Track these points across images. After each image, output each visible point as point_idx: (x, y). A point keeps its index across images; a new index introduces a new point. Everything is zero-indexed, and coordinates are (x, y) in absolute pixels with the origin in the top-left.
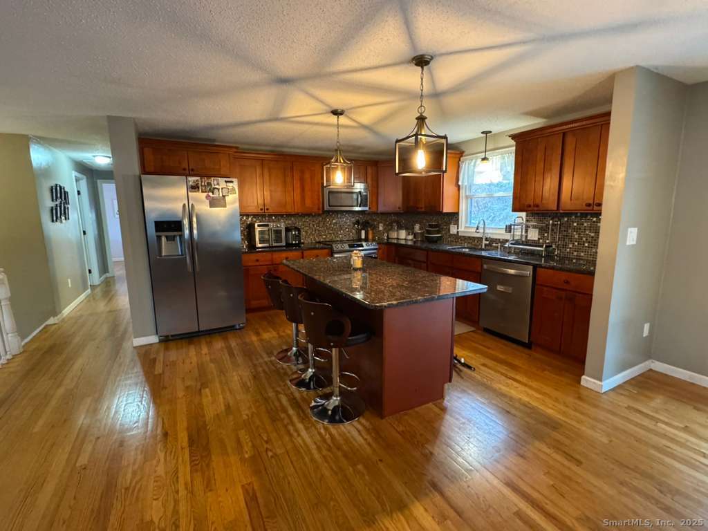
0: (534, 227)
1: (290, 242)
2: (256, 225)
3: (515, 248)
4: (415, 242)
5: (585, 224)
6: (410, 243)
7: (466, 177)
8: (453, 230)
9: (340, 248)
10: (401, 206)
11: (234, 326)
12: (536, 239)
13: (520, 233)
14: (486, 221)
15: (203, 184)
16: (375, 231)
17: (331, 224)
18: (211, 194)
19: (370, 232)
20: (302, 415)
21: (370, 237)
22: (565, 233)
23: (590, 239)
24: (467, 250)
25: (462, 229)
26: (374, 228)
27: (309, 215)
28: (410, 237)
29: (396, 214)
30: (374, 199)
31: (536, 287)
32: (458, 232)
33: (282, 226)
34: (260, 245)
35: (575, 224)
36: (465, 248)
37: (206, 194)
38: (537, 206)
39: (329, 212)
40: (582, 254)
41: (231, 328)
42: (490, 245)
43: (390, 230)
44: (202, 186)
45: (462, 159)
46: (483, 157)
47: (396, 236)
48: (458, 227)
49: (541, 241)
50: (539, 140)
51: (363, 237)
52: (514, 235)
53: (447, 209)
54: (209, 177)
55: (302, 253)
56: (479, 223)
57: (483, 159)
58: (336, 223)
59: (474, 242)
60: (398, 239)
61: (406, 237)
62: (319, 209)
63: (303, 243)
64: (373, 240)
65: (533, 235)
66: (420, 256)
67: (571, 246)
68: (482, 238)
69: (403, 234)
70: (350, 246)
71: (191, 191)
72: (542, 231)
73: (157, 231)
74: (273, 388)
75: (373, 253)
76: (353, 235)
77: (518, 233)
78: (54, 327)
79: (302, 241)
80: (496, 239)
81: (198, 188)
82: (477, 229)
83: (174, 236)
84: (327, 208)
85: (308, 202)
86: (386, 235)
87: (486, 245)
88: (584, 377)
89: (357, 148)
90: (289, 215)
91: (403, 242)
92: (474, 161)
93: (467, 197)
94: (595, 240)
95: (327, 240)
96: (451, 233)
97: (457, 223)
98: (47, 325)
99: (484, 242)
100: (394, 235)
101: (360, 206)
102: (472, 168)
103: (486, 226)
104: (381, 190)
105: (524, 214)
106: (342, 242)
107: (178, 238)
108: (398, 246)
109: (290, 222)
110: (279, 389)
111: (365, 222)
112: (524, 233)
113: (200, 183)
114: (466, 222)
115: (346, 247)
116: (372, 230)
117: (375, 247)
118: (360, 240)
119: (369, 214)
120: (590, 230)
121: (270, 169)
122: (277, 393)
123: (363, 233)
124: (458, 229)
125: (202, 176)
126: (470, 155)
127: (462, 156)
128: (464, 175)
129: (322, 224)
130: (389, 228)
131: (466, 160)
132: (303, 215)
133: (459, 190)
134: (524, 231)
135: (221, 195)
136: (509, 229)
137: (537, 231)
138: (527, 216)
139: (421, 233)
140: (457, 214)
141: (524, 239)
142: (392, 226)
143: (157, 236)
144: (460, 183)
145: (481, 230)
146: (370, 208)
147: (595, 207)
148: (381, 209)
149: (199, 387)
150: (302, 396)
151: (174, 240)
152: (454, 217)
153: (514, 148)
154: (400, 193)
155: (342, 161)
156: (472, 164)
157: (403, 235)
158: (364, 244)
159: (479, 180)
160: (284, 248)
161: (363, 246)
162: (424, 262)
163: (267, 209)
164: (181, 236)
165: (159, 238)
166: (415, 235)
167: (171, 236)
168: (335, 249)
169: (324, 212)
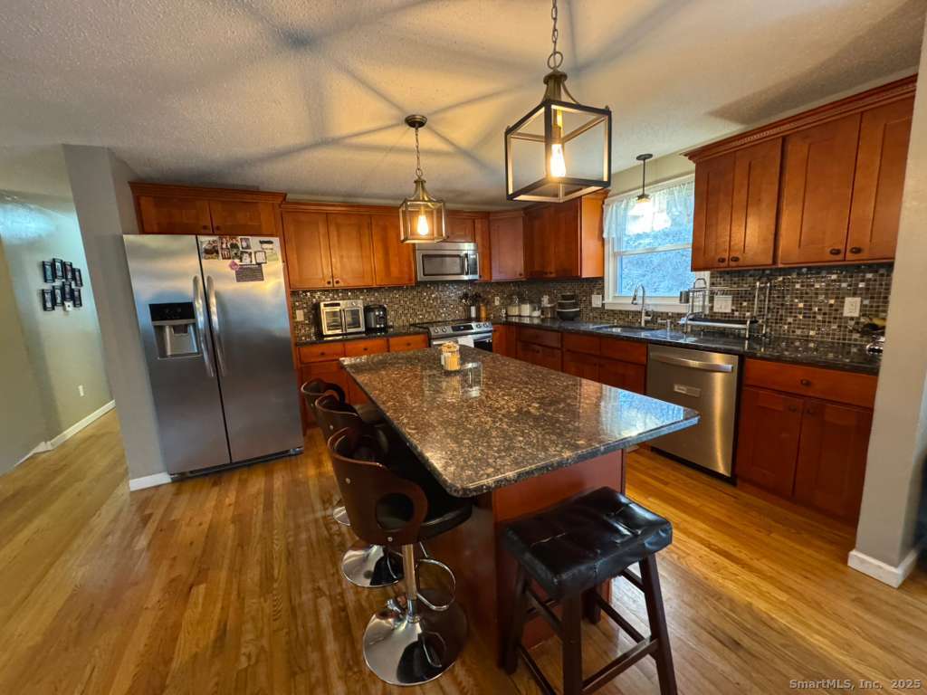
0: (724, 293)
1: (373, 326)
2: (322, 304)
3: (692, 326)
4: (543, 320)
5: (817, 286)
6: (536, 321)
7: (613, 226)
8: (596, 301)
9: (440, 333)
10: (523, 272)
11: (287, 451)
12: (729, 310)
13: (701, 303)
14: (646, 288)
15: (224, 246)
16: (489, 307)
17: (429, 299)
18: (237, 261)
19: (483, 308)
20: (348, 655)
21: (483, 315)
22: (780, 301)
23: (826, 309)
24: (619, 330)
25: (609, 300)
26: (488, 303)
27: (399, 288)
28: (537, 313)
29: (516, 283)
30: (486, 262)
31: (744, 388)
32: (603, 305)
33: (359, 304)
34: (330, 333)
35: (798, 286)
36: (616, 327)
37: (230, 261)
38: (736, 259)
39: (425, 283)
40: (812, 333)
41: (283, 455)
42: (653, 321)
43: (510, 304)
44: (222, 248)
45: (606, 201)
46: (641, 193)
47: (517, 313)
48: (603, 297)
49: (736, 314)
50: (738, 154)
51: (473, 315)
52: (693, 306)
53: (588, 271)
54: (233, 235)
55: (388, 340)
56: (636, 291)
57: (641, 197)
58: (436, 298)
59: (628, 318)
60: (520, 316)
61: (531, 313)
62: (410, 280)
63: (392, 327)
64: (488, 319)
65: (724, 305)
66: (552, 340)
67: (790, 320)
68: (640, 312)
69: (526, 309)
70: (454, 328)
71: (205, 258)
72: (738, 298)
73: (154, 319)
74: (314, 581)
75: (487, 337)
76: (459, 313)
77: (699, 304)
78: (44, 456)
79: (391, 324)
80: (662, 313)
81: (217, 252)
82: (635, 299)
83: (186, 326)
84: (421, 277)
85: (395, 270)
86: (504, 311)
87: (646, 322)
88: (853, 553)
89: (459, 195)
90: (370, 290)
91: (527, 321)
92: (625, 201)
93: (615, 255)
94: (836, 310)
95: (425, 321)
96: (594, 305)
97: (601, 291)
98: (35, 454)
99: (644, 318)
100: (514, 311)
101: (467, 274)
102: (622, 212)
103: (647, 294)
104: (494, 252)
105: (706, 275)
106: (445, 323)
107: (191, 328)
108: (521, 326)
109: (371, 299)
110: (322, 584)
111: (476, 295)
112: (707, 303)
113: (219, 245)
114: (615, 290)
115: (449, 330)
116: (486, 305)
117: (489, 329)
118: (470, 320)
119: (480, 284)
120: (826, 294)
121: (338, 227)
122: (318, 592)
123: (473, 309)
124: (603, 299)
125: (221, 235)
126: (618, 194)
127: (606, 197)
128: (610, 223)
129: (416, 301)
130: (508, 302)
131: (613, 201)
132: (391, 289)
133: (603, 245)
134: (707, 299)
135: (254, 262)
136: (685, 298)
137: (729, 298)
138: (712, 277)
139: (550, 308)
140: (602, 279)
141: (707, 312)
142: (511, 299)
143: (155, 327)
144: (605, 235)
145: (639, 301)
146: (480, 276)
147: (848, 254)
148: (496, 277)
149: (191, 580)
150: (358, 601)
151: (186, 332)
152: (597, 283)
153: (694, 175)
154: (521, 254)
155: (426, 199)
156: (623, 206)
157: (526, 312)
158: (473, 324)
159: (633, 228)
160: (364, 335)
161: (472, 329)
162: (558, 349)
163: (337, 282)
164: (195, 325)
165: (160, 330)
166: (543, 311)
167: (181, 325)
168: (433, 333)
169: (418, 284)
